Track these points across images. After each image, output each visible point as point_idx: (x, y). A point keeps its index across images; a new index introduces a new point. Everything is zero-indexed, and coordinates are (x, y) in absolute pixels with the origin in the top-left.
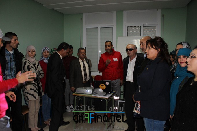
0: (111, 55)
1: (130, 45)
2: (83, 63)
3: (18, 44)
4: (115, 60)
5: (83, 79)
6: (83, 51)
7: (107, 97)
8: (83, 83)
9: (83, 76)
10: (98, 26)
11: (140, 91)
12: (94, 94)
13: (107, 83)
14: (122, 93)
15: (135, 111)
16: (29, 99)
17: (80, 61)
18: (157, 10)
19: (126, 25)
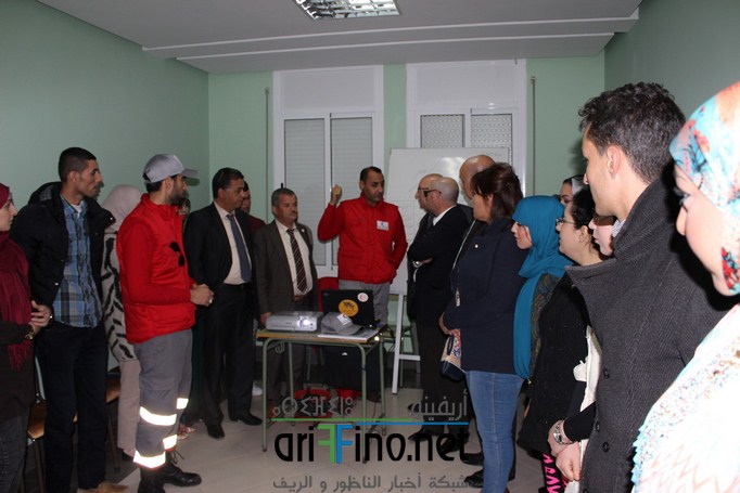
0: (372, 208)
2: (292, 238)
3: (101, 184)
4: (383, 225)
5: (295, 285)
7: (363, 339)
8: (296, 299)
9: (294, 276)
10: (323, 113)
11: (458, 304)
12: (323, 330)
13: (363, 297)
14: (408, 333)
15: (447, 358)
16: (132, 354)
17: (282, 229)
18: (513, 61)
19: (414, 109)
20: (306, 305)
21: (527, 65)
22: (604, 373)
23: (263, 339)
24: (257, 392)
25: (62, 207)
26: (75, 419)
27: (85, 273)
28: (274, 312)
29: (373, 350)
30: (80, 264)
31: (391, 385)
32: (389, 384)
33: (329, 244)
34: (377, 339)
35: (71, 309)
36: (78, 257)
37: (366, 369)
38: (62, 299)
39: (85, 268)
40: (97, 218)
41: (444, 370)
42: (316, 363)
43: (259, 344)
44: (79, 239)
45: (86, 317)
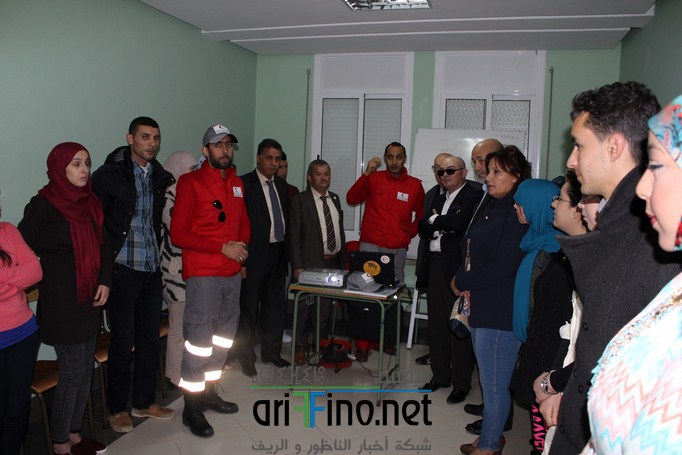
0: (395, 180)
1: (448, 160)
2: (325, 204)
4: (403, 197)
5: (325, 246)
6: (321, 169)
7: (383, 296)
8: (326, 258)
9: (325, 238)
10: (358, 93)
11: (469, 268)
12: (349, 286)
13: (385, 260)
15: (455, 316)
16: (176, 297)
17: (317, 196)
18: (534, 52)
19: (441, 93)
20: (334, 264)
21: (547, 56)
22: (584, 327)
23: (295, 292)
24: (287, 339)
25: (133, 168)
26: (133, 349)
27: (148, 226)
28: (305, 268)
29: (392, 307)
30: (144, 218)
31: (406, 341)
32: (404, 339)
33: (358, 208)
34: (395, 297)
35: (135, 255)
36: (143, 211)
37: (384, 323)
38: (128, 246)
39: (148, 221)
40: (160, 178)
41: (454, 327)
42: (341, 318)
43: (291, 296)
44: (145, 196)
45: (147, 263)
